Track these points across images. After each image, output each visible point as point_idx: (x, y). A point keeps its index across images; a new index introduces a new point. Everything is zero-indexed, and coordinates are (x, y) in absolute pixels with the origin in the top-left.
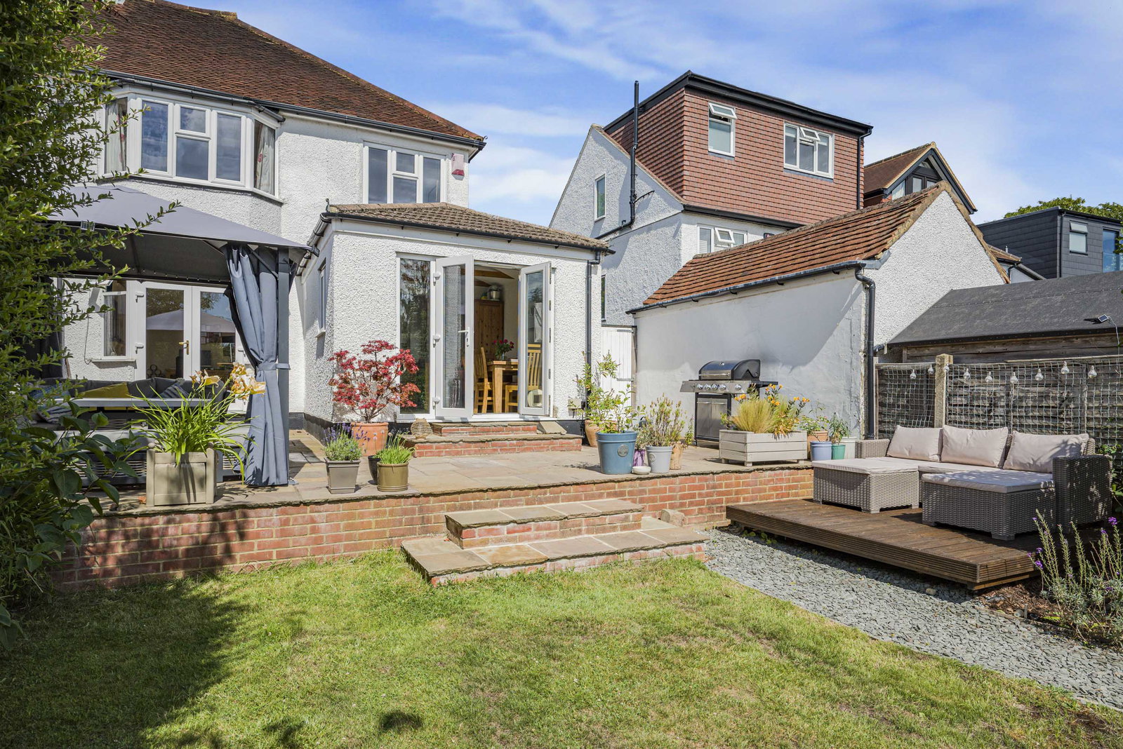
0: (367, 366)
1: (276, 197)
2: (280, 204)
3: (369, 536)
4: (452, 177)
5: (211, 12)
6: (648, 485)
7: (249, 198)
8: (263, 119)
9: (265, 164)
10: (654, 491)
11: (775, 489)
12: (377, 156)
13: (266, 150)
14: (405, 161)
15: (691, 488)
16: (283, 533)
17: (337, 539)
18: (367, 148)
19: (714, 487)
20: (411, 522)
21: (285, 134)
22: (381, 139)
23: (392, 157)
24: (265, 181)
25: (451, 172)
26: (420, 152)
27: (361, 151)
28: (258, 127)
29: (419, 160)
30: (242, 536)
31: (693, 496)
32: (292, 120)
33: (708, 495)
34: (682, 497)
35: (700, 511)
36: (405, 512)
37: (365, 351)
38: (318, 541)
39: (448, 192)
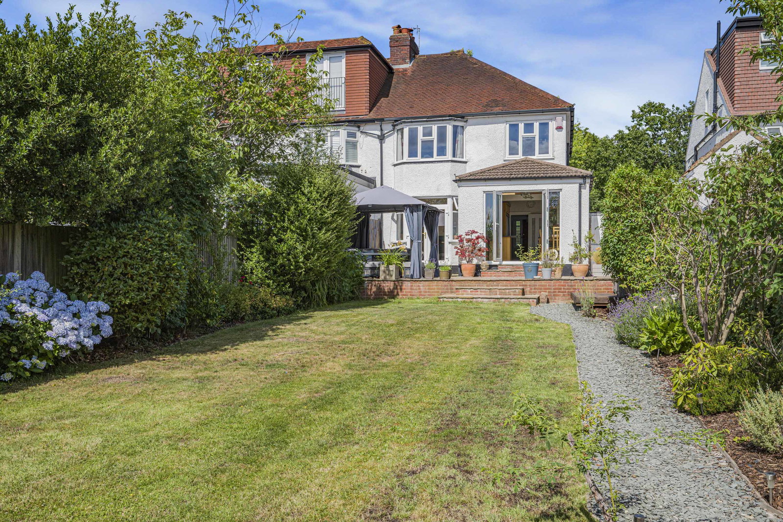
0: (469, 241)
1: (464, 160)
2: (466, 162)
3: (435, 292)
4: (556, 131)
5: (452, 53)
6: (538, 283)
7: (450, 164)
8: (457, 123)
9: (459, 145)
10: (541, 285)
11: (607, 289)
12: (514, 128)
13: (459, 137)
14: (529, 128)
15: (559, 285)
16: (411, 289)
17: (426, 292)
18: (508, 125)
19: (571, 286)
20: (447, 289)
21: (468, 127)
22: (513, 119)
23: (521, 127)
24: (458, 152)
25: (555, 127)
26: (536, 121)
27: (505, 127)
28: (455, 128)
29: (536, 126)
30: (401, 289)
31: (561, 289)
32: (471, 120)
33: (568, 289)
34: (554, 289)
35: (564, 295)
36: (445, 286)
37: (466, 235)
38: (420, 292)
39: (553, 140)
